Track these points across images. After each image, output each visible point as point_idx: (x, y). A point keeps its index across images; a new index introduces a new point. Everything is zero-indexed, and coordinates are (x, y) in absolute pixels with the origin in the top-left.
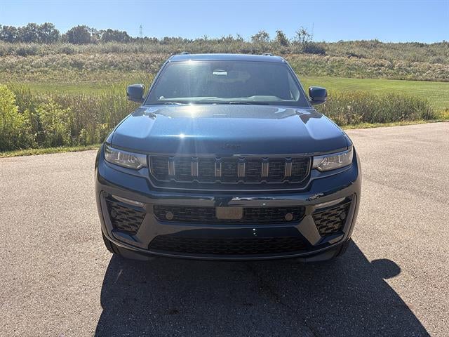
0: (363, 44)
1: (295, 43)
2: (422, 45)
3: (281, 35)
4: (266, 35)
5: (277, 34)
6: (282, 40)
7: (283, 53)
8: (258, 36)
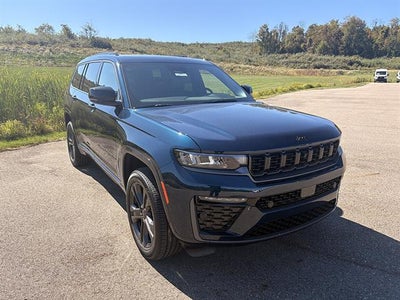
0: (140, 42)
1: (83, 38)
2: (183, 45)
3: (66, 29)
4: (50, 28)
5: (61, 28)
6: (69, 34)
7: (73, 46)
8: (42, 28)
